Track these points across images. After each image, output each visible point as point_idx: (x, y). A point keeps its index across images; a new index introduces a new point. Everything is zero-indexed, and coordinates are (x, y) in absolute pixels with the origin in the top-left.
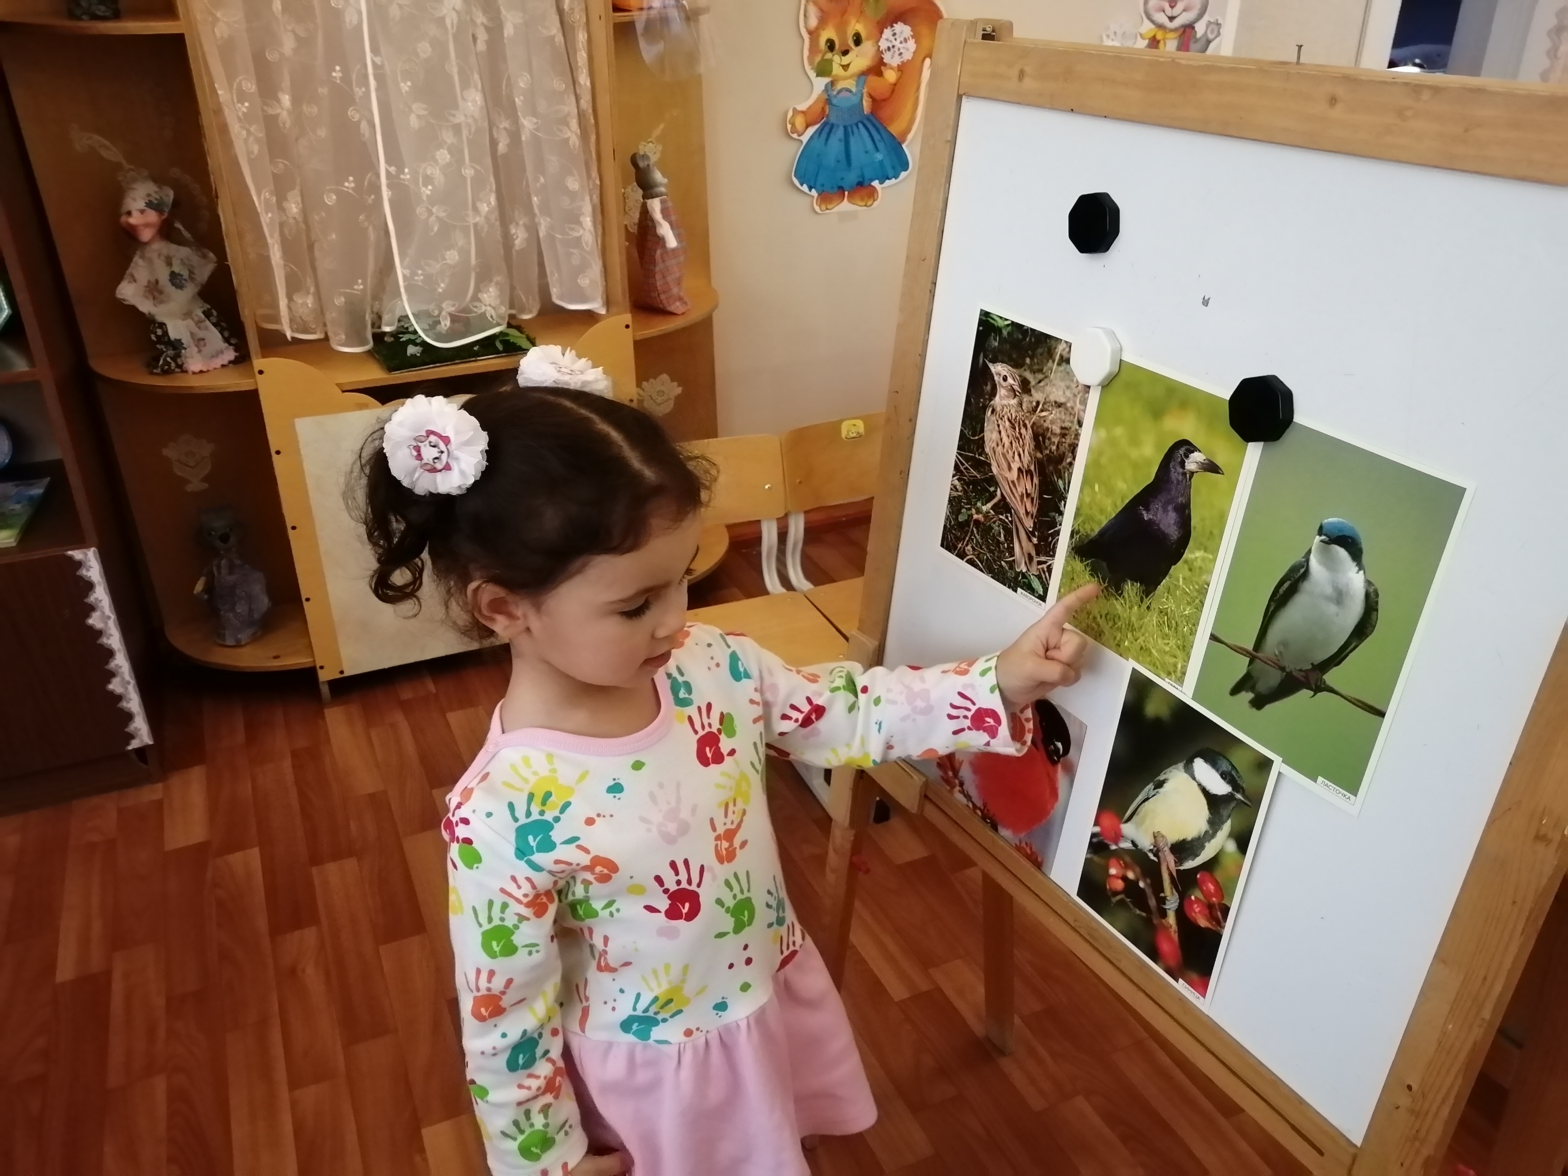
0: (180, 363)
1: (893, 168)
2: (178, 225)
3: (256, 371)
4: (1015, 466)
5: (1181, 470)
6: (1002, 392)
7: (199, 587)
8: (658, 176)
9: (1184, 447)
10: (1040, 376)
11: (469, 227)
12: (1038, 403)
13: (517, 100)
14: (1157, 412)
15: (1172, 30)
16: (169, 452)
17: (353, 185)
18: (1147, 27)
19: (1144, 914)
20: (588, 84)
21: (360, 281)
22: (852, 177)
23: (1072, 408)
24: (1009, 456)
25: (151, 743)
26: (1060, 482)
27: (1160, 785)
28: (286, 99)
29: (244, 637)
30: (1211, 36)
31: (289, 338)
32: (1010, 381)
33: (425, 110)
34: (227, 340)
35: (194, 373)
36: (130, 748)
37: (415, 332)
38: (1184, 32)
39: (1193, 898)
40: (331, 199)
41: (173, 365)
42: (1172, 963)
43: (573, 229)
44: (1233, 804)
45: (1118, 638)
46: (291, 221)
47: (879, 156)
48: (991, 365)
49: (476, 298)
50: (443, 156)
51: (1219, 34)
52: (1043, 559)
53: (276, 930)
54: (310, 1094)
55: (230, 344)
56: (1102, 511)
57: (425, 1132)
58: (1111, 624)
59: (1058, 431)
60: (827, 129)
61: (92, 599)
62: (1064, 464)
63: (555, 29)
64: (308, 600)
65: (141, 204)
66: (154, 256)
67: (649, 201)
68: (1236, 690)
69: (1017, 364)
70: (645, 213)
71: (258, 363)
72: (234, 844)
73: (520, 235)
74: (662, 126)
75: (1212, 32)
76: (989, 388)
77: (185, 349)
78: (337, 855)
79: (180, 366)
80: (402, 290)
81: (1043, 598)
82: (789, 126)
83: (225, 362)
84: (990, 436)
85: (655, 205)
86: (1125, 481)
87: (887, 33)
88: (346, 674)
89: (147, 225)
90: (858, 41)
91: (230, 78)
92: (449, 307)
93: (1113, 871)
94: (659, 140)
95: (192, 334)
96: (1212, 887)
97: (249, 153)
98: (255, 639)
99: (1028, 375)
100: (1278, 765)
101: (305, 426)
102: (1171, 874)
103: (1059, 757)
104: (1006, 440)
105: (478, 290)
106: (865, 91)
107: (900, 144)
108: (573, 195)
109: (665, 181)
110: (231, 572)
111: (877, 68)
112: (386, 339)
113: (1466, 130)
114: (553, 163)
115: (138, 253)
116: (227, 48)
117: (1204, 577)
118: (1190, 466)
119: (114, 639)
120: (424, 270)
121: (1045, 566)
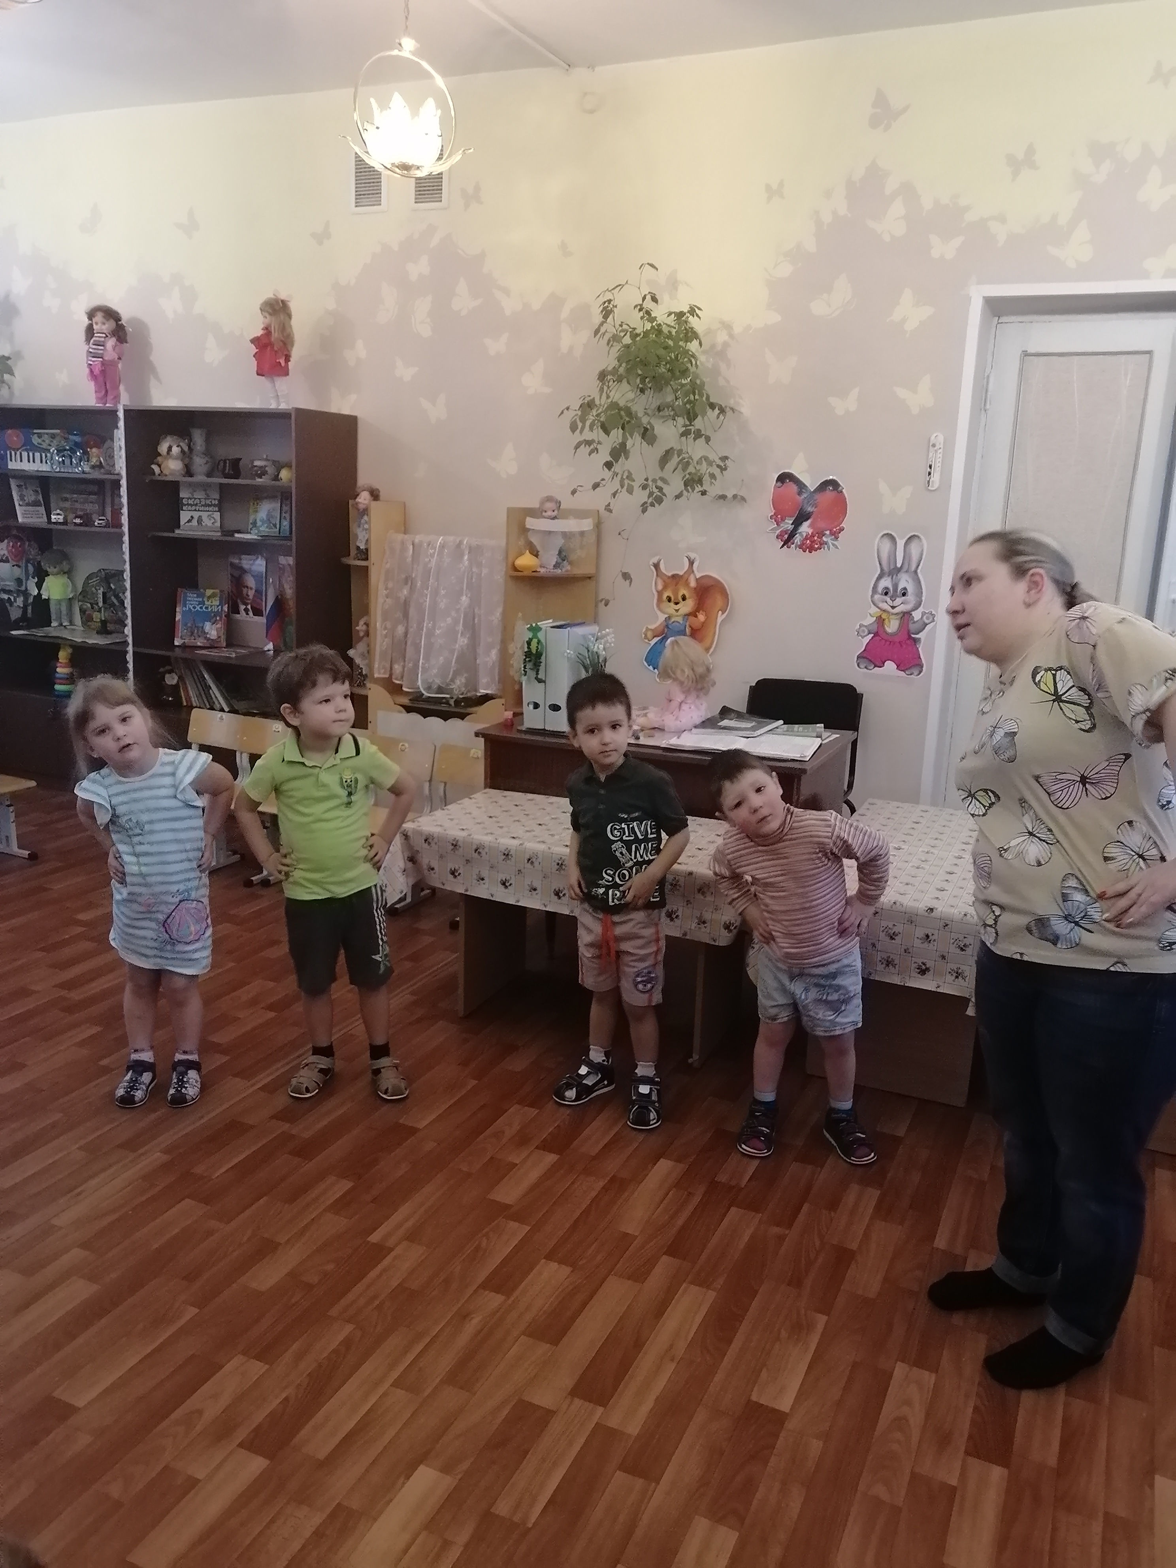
46: (396, 635)
92: (437, 682)
105: (453, 678)
106: (687, 624)
111: (694, 613)
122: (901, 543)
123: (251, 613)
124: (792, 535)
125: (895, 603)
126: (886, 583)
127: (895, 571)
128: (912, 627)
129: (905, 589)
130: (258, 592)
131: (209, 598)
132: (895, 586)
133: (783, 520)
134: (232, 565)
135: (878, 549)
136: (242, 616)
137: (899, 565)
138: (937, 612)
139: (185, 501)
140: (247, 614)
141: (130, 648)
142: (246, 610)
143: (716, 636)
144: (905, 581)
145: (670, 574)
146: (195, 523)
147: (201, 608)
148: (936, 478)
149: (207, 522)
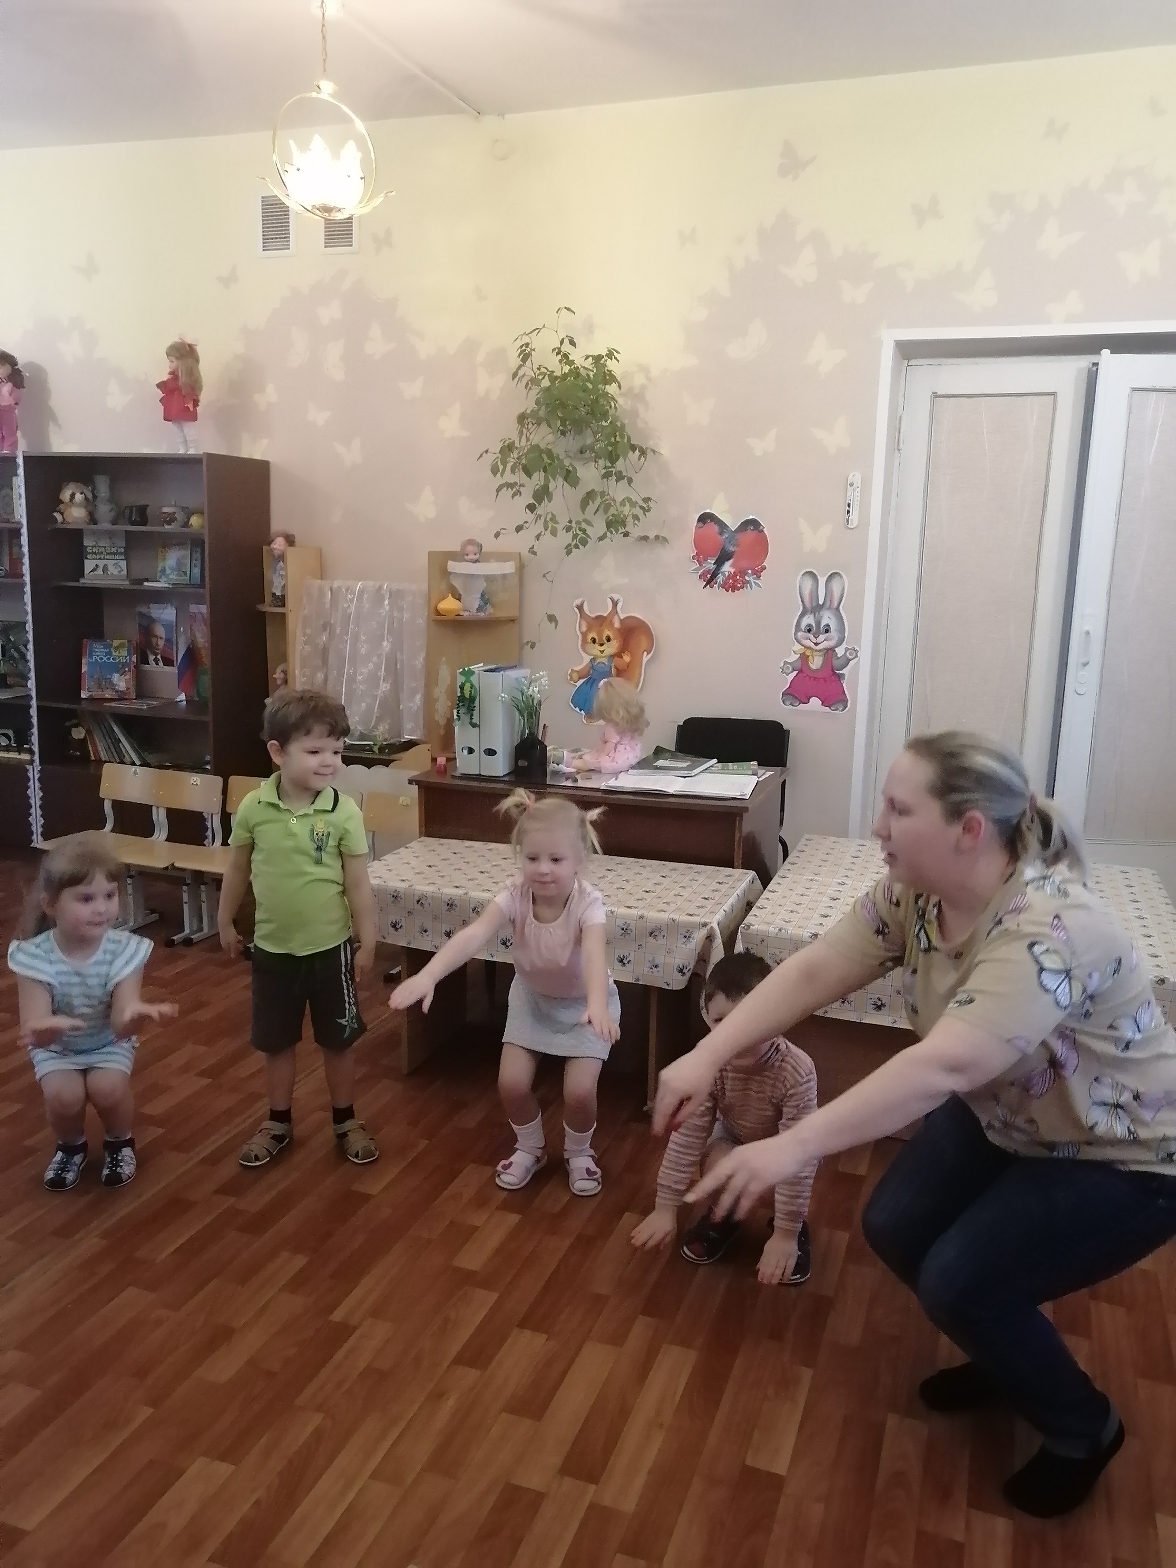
18: (798, 648)
30: (850, 657)
38: (827, 652)
51: (856, 656)
75: (851, 654)
111: (620, 654)
122: (822, 581)
123: (161, 664)
124: (714, 575)
125: (819, 640)
126: (809, 620)
127: (817, 609)
128: (836, 663)
129: (828, 625)
130: (168, 641)
131: (117, 648)
132: (818, 623)
133: (705, 560)
134: (141, 615)
135: (800, 586)
136: (151, 667)
137: (821, 602)
138: (860, 647)
139: (89, 550)
140: (157, 664)
141: (34, 703)
142: (156, 661)
143: (642, 678)
144: (827, 618)
145: (593, 616)
146: (100, 571)
147: (109, 659)
148: (855, 517)
149: (113, 570)
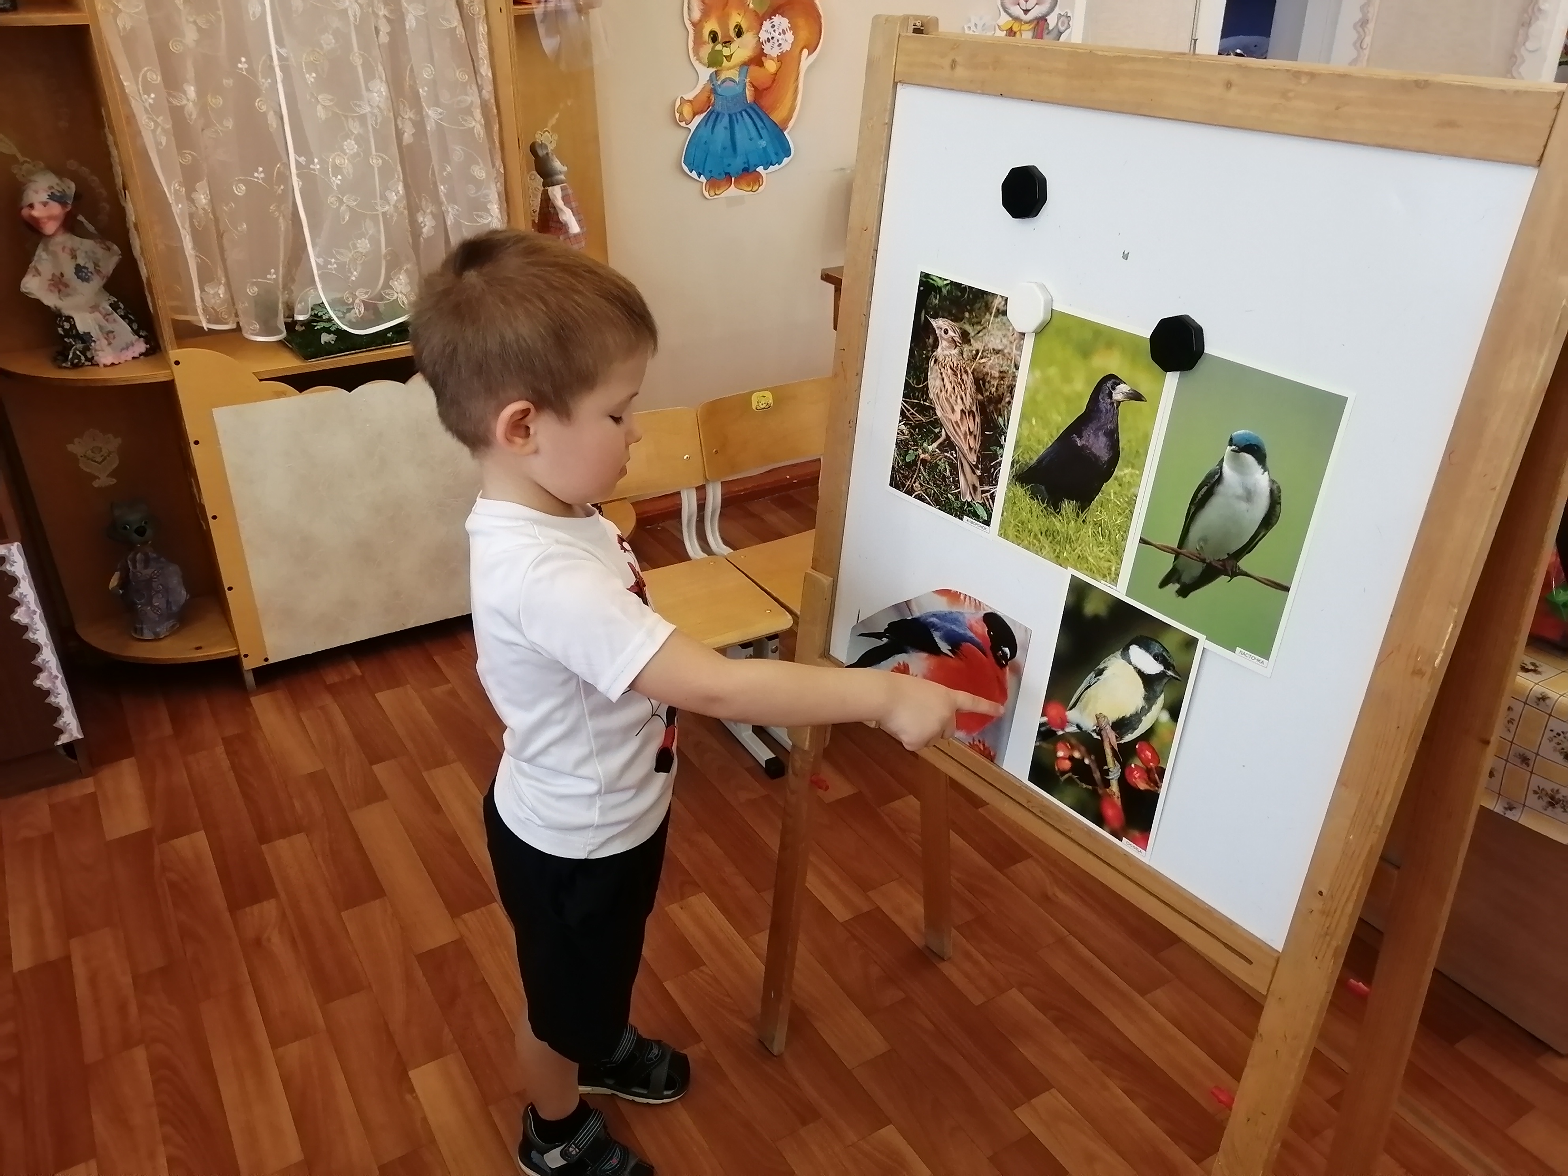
0: (89, 356)
1: (777, 154)
2: (81, 218)
3: (172, 362)
4: (958, 409)
5: (1109, 400)
6: (943, 343)
7: (114, 582)
8: (557, 164)
9: (1112, 380)
10: (979, 328)
11: (378, 215)
12: (978, 351)
13: (421, 90)
14: (1085, 352)
15: (1026, 23)
16: (76, 448)
17: (262, 175)
18: (1004, 20)
19: (1090, 787)
20: (490, 74)
21: (273, 271)
22: (738, 164)
23: (1009, 354)
24: (952, 401)
25: (80, 737)
26: (1000, 420)
27: (1100, 673)
28: (191, 91)
29: (162, 630)
30: (1062, 29)
31: (205, 328)
32: (951, 333)
33: (331, 100)
34: (136, 332)
35: (105, 366)
36: (59, 743)
37: (330, 320)
38: (1038, 22)
39: (1133, 766)
40: (240, 190)
41: (83, 358)
42: (1116, 825)
43: (481, 217)
44: (1165, 681)
45: (1057, 551)
46: (201, 212)
47: (763, 143)
48: (932, 321)
49: (387, 286)
50: (351, 146)
51: (1069, 26)
52: (986, 488)
53: (234, 906)
54: (293, 1050)
55: (140, 337)
56: (1039, 442)
57: (411, 1074)
58: (1050, 539)
59: (997, 375)
60: (714, 116)
61: (16, 594)
62: (1003, 403)
63: (455, 22)
64: (230, 589)
65: (44, 197)
66: (59, 249)
67: (550, 189)
68: (1164, 584)
69: (956, 318)
70: (546, 201)
71: (174, 354)
72: (176, 829)
73: (427, 223)
74: (557, 116)
75: (1063, 25)
76: (931, 341)
77: (94, 341)
78: (285, 833)
79: (91, 360)
80: (317, 279)
81: (987, 523)
82: (677, 115)
83: (136, 355)
84: (934, 383)
85: (556, 193)
86: (1059, 414)
87: (767, 24)
88: (271, 661)
89: (51, 218)
90: (739, 34)
91: (136, 68)
92: (362, 295)
93: (1060, 754)
94: (555, 129)
95: (101, 328)
96: (1149, 754)
97: (158, 144)
98: (173, 632)
99: (968, 328)
100: (1203, 642)
101: (223, 416)
102: (1113, 749)
103: (1007, 661)
104: (949, 387)
105: (388, 278)
106: (748, 80)
107: (782, 131)
108: (478, 184)
109: (565, 169)
110: (146, 566)
111: (758, 59)
112: (297, 328)
113: (1337, 108)
114: (458, 152)
115: (41, 246)
116: (129, 39)
117: (1133, 490)
118: (1117, 396)
119: (40, 634)
120: (336, 259)
121: (988, 494)
143: (799, 98)
